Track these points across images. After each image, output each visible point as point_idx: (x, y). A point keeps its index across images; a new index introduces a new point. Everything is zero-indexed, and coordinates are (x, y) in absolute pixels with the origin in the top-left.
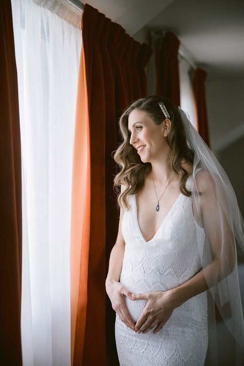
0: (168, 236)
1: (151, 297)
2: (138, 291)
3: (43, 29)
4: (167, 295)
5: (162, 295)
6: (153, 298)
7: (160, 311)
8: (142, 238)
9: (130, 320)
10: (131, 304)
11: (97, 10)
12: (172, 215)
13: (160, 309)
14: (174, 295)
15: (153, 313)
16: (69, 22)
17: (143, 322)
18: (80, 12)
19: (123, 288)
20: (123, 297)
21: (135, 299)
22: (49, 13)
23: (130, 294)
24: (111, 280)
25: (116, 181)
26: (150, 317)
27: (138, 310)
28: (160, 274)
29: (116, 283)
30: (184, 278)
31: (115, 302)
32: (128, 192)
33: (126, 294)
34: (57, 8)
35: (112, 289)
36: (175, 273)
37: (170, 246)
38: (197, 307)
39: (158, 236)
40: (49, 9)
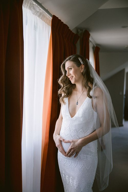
0: (80, 116)
1: (73, 141)
2: (67, 139)
3: (35, 26)
4: (79, 141)
5: (77, 141)
6: (74, 142)
7: (76, 148)
8: (70, 116)
9: (63, 152)
10: (64, 145)
11: (58, 18)
12: (83, 106)
13: (76, 147)
14: (83, 141)
15: (73, 148)
16: (46, 23)
17: (69, 152)
18: (51, 18)
19: (61, 137)
20: (61, 141)
21: (66, 142)
22: (38, 18)
23: (64, 140)
24: (56, 134)
25: (59, 92)
26: (72, 150)
27: (67, 147)
28: (77, 132)
29: (58, 136)
30: (87, 134)
31: (57, 144)
32: (64, 97)
33: (62, 140)
34: (41, 16)
35: (56, 138)
36: (84, 131)
37: (81, 119)
38: (93, 146)
39: (76, 115)
40: (38, 16)
